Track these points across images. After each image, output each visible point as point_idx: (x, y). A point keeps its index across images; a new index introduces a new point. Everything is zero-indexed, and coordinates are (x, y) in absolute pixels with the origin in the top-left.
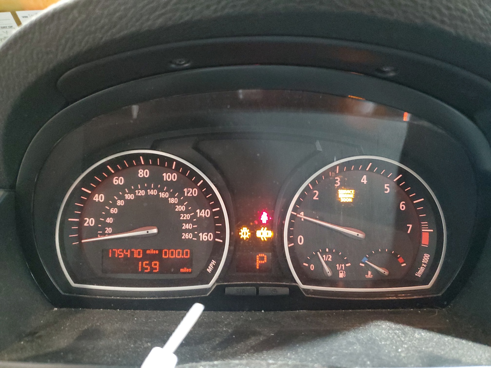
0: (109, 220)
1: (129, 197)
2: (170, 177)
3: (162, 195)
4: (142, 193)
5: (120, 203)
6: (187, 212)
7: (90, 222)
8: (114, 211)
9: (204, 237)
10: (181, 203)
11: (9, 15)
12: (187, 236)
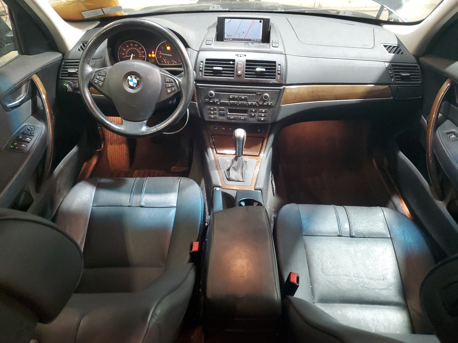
0: (127, 54)
1: (130, 49)
2: (136, 45)
3: (135, 49)
4: (131, 48)
5: (128, 50)
6: (140, 52)
7: (123, 54)
8: (127, 52)
9: (143, 56)
10: (138, 50)
11: (101, 9)
12: (140, 56)
